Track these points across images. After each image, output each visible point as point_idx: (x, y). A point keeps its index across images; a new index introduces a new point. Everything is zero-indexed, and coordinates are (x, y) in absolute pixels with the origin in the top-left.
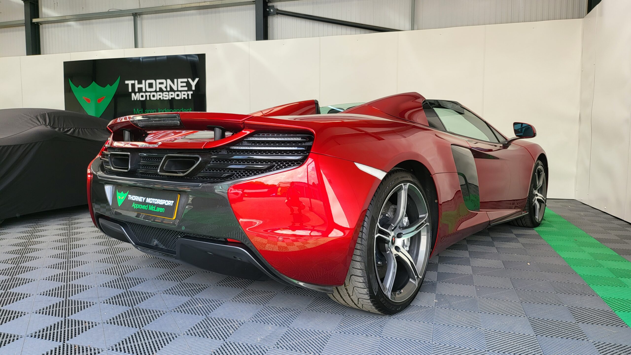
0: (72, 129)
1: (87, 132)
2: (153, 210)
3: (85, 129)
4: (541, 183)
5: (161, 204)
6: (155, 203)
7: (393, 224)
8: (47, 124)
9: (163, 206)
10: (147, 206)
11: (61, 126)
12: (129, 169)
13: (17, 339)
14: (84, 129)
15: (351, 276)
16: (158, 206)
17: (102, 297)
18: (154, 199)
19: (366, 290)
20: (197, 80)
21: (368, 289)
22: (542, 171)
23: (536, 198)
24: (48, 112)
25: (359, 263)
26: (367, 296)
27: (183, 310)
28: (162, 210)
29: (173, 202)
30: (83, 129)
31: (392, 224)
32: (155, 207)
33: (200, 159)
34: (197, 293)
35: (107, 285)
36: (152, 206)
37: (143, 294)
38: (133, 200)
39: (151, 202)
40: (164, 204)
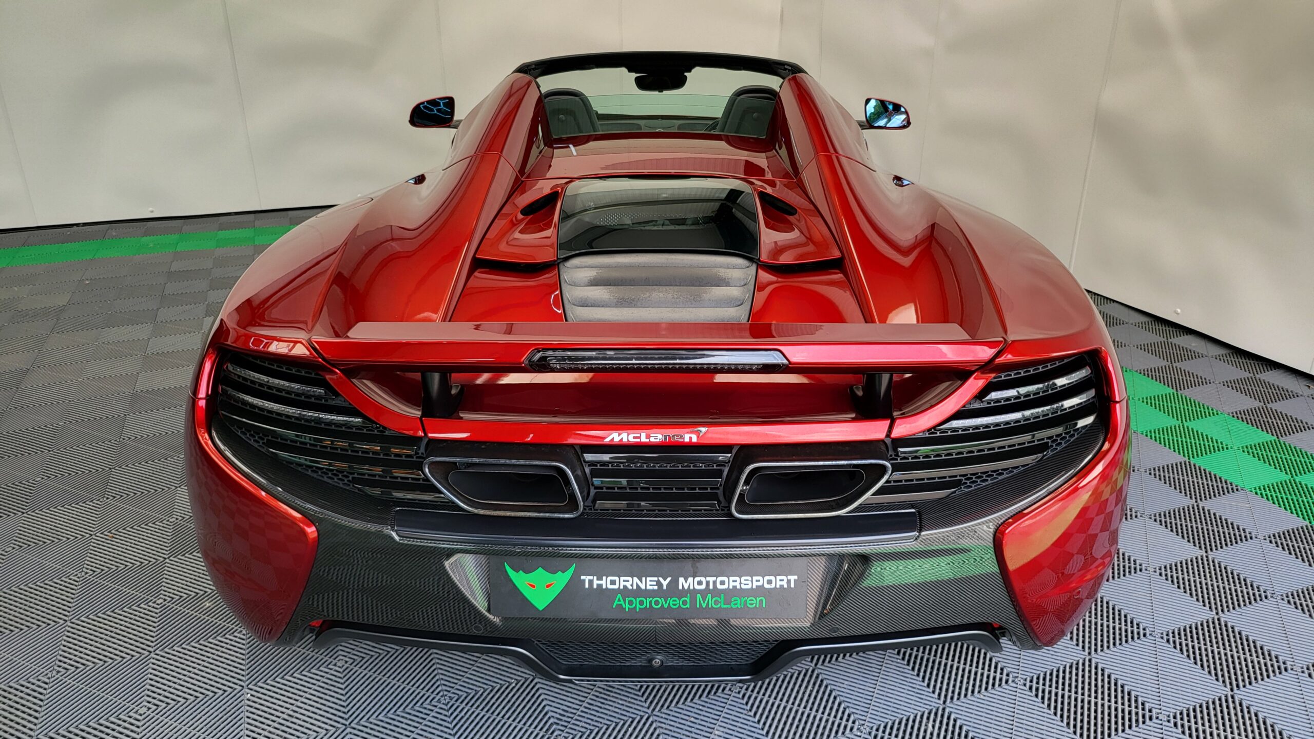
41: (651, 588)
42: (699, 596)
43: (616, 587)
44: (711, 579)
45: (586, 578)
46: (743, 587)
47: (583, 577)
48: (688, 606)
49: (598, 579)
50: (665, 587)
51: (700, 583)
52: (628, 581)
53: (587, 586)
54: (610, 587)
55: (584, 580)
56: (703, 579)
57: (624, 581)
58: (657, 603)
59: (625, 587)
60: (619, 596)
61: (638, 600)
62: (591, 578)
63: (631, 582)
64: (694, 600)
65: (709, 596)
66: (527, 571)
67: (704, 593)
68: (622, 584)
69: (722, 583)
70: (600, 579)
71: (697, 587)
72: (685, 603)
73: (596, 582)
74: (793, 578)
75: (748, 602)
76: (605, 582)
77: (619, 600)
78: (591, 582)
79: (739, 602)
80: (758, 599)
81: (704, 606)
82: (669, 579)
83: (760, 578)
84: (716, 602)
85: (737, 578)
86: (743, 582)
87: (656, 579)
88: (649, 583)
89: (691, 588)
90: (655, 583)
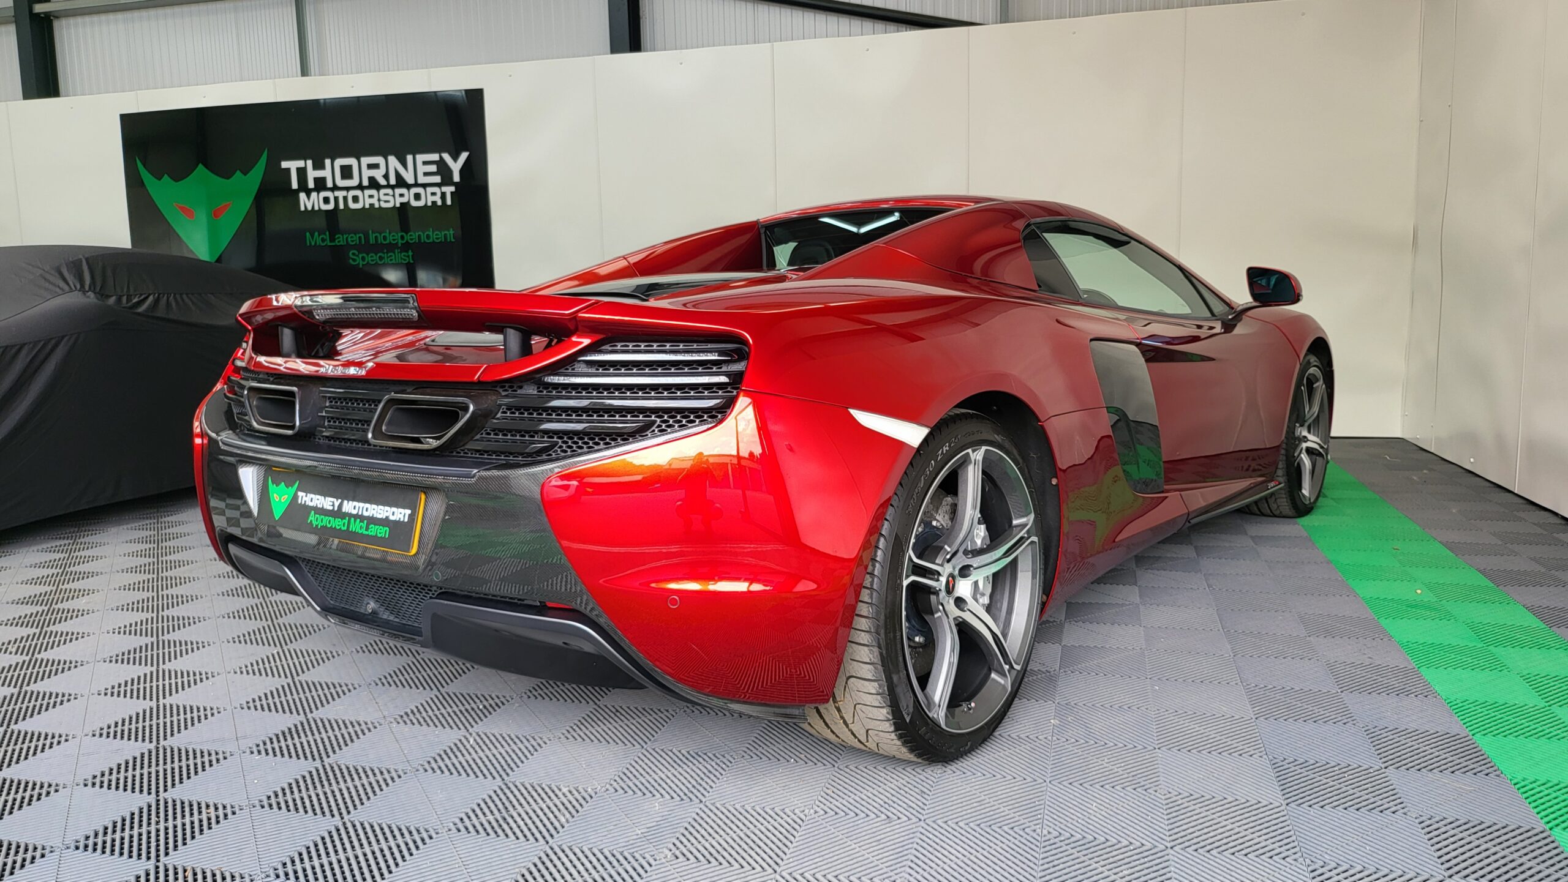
0: (151, 298)
1: (190, 303)
2: (360, 532)
3: (184, 296)
4: (1316, 409)
5: (379, 516)
6: (366, 514)
7: (949, 547)
8: (87, 288)
9: (385, 522)
10: (346, 521)
11: (122, 291)
12: (297, 429)
13: (43, 856)
14: (181, 294)
15: (848, 678)
16: (372, 521)
17: (245, 737)
18: (361, 505)
19: (884, 711)
20: (464, 156)
21: (889, 709)
22: (1317, 380)
23: (1304, 445)
24: (86, 256)
25: (866, 648)
26: (887, 724)
27: (447, 766)
28: (382, 532)
29: (408, 512)
30: (178, 296)
31: (946, 547)
32: (364, 525)
33: (472, 408)
34: (480, 718)
35: (258, 703)
36: (358, 520)
37: (346, 728)
38: (311, 504)
39: (354, 512)
40: (387, 517)
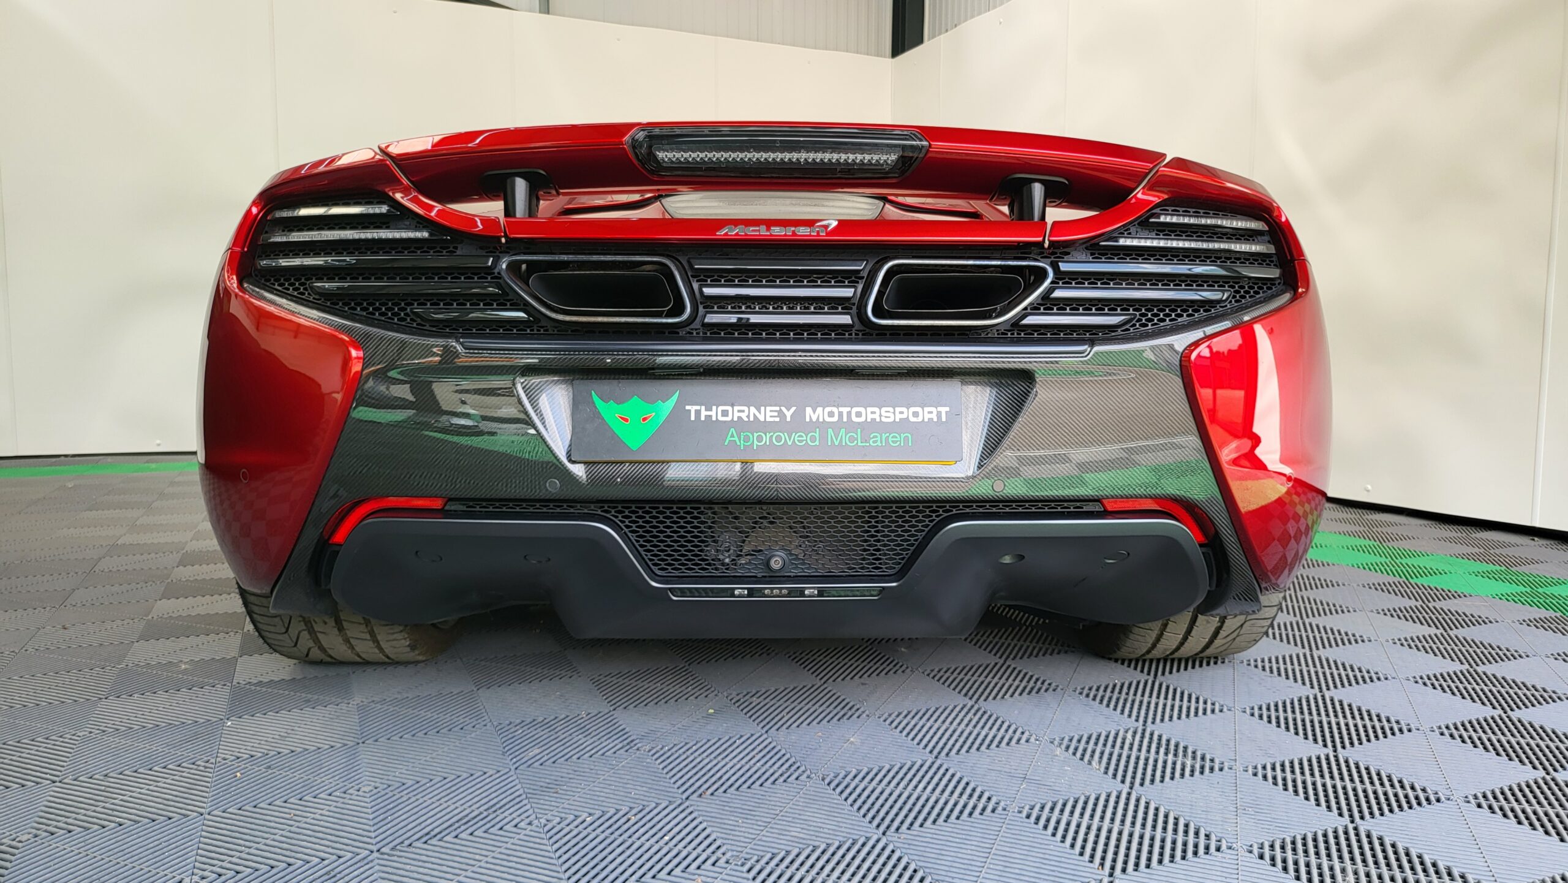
41: (772, 419)
42: (830, 431)
43: (729, 419)
44: (845, 410)
45: (693, 409)
46: (884, 419)
47: (688, 407)
48: (817, 443)
49: (706, 410)
50: (788, 419)
51: (831, 414)
52: (743, 411)
53: (693, 418)
54: (721, 418)
55: (689, 411)
56: (835, 410)
57: (739, 411)
58: (779, 439)
59: (739, 418)
60: (732, 430)
61: (756, 435)
62: (698, 408)
63: (746, 413)
64: (824, 437)
65: (843, 431)
66: (620, 401)
67: (837, 426)
68: (737, 415)
69: (859, 414)
70: (709, 409)
71: (828, 419)
72: (813, 439)
73: (704, 413)
74: (944, 410)
75: (890, 439)
76: (716, 413)
77: (732, 436)
78: (698, 412)
79: (879, 439)
80: (903, 436)
81: (837, 443)
82: (794, 409)
83: (904, 409)
84: (852, 439)
85: (876, 409)
86: (883, 413)
87: (777, 408)
88: (769, 414)
89: (821, 420)
90: (776, 414)
